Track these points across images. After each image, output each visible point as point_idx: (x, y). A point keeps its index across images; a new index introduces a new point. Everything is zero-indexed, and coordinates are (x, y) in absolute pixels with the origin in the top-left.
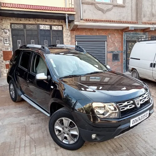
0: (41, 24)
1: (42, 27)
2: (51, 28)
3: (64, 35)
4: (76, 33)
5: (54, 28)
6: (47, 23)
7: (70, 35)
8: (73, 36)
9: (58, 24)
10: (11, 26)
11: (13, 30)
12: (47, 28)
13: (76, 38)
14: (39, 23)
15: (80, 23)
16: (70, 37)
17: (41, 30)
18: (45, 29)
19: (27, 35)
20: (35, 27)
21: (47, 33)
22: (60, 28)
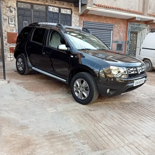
0: (50, 6)
1: (51, 9)
2: (60, 11)
3: (73, 20)
4: (84, 19)
5: (63, 11)
6: (56, 5)
7: (78, 20)
8: (81, 22)
9: (67, 7)
10: (17, 4)
11: (19, 9)
12: (56, 10)
13: (84, 24)
14: (47, 4)
15: (92, 8)
16: (78, 23)
17: (50, 12)
18: (53, 11)
19: (34, 16)
20: (43, 8)
21: (56, 16)
22: (69, 12)
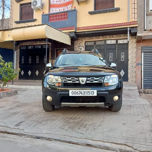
0: (108, 40)
1: (109, 42)
2: (117, 42)
3: (130, 47)
4: (142, 45)
5: (120, 42)
6: (113, 38)
7: (135, 46)
8: (139, 48)
9: (124, 38)
10: (85, 44)
11: (86, 46)
12: (114, 42)
13: (143, 49)
14: (106, 39)
15: (143, 34)
16: (135, 49)
17: (108, 45)
18: (111, 43)
20: (103, 43)
21: (113, 47)
22: (125, 41)
